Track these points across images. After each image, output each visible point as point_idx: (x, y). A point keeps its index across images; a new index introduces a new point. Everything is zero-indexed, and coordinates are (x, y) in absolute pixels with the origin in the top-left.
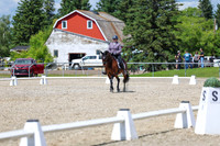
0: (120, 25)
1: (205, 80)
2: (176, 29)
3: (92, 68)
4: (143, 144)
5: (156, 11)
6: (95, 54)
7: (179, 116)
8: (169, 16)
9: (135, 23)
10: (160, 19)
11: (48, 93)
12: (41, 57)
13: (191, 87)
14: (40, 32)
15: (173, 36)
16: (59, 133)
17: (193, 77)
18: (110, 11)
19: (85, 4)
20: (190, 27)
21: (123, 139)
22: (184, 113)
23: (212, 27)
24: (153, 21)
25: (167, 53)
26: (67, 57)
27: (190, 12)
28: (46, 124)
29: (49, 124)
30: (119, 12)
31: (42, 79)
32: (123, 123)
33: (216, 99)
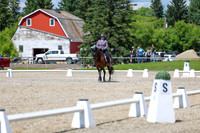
0: (80, 23)
1: (156, 73)
2: (130, 27)
3: (54, 62)
4: (101, 131)
5: (112, 10)
6: (57, 49)
7: (133, 106)
8: (124, 15)
9: (93, 21)
10: (117, 17)
11: (14, 85)
12: (7, 52)
13: (144, 79)
14: (7, 29)
15: (128, 33)
16: (23, 122)
17: (146, 70)
18: (71, 10)
19: (48, 4)
20: (143, 25)
21: (83, 127)
22: (138, 103)
23: (162, 26)
24: (110, 19)
25: (122, 49)
26: (32, 52)
27: (143, 11)
28: (11, 114)
29: (14, 113)
30: (79, 11)
31: (9, 72)
32: (82, 112)
33: (166, 90)
